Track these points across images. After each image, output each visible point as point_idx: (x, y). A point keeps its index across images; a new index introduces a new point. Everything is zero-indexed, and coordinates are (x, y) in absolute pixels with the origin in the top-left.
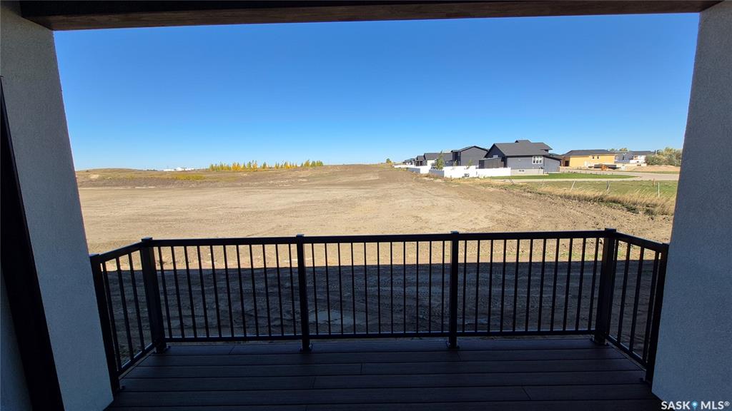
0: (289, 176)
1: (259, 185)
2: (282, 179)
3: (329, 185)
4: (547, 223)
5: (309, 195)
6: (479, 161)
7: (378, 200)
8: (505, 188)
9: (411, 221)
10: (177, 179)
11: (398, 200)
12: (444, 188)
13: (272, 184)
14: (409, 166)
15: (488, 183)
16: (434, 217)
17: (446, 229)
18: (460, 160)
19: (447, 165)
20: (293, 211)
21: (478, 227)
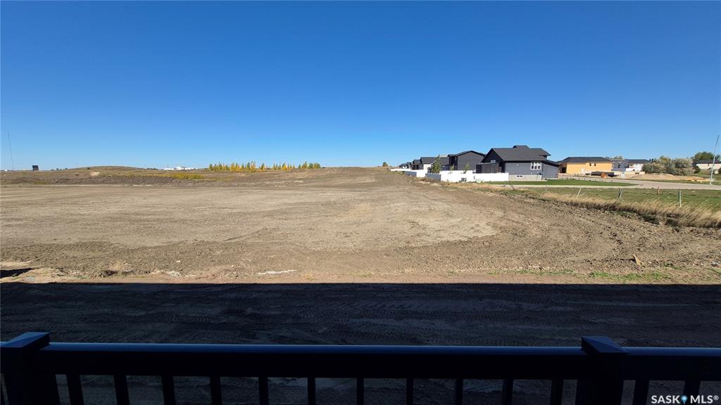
0: (286, 177)
1: (255, 186)
2: (279, 180)
3: (324, 186)
4: (557, 232)
5: (302, 197)
6: (477, 165)
7: (373, 203)
8: (505, 193)
9: (407, 227)
10: (175, 178)
11: (394, 203)
12: (441, 192)
13: (268, 185)
14: (405, 169)
15: (487, 188)
16: (432, 223)
17: (446, 237)
18: (456, 164)
19: (444, 169)
20: (283, 213)
21: (480, 235)
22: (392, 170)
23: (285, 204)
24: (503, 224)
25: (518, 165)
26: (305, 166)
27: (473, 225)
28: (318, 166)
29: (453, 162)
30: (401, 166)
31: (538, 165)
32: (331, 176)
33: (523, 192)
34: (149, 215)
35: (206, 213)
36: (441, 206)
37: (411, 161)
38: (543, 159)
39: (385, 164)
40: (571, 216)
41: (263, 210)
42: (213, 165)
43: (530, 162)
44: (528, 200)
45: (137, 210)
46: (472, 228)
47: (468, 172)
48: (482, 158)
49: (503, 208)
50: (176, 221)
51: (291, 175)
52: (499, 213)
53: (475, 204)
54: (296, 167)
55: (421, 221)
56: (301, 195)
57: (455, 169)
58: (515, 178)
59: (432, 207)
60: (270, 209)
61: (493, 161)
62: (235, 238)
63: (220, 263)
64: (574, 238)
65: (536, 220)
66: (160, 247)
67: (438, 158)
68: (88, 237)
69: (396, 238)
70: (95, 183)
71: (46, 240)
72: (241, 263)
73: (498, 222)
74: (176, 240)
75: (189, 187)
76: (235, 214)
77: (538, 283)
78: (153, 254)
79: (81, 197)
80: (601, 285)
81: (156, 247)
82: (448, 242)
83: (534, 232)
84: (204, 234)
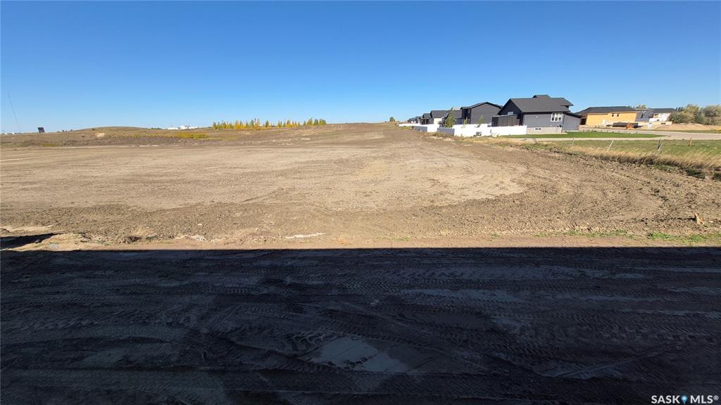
0: (292, 135)
1: (262, 144)
2: (284, 138)
3: (333, 143)
4: (590, 189)
5: (312, 155)
6: (493, 118)
7: (386, 160)
8: (527, 147)
9: (428, 184)
10: (180, 138)
11: (408, 160)
12: (455, 148)
13: (274, 143)
14: (414, 124)
15: (505, 142)
16: (454, 180)
17: (471, 196)
18: (469, 118)
19: (456, 123)
20: (297, 172)
21: (507, 193)
22: (400, 125)
23: (296, 163)
24: (529, 180)
25: (537, 116)
26: (310, 122)
27: (497, 182)
28: (323, 122)
29: (466, 115)
30: (409, 121)
31: (559, 116)
32: (338, 133)
33: (546, 145)
34: (162, 176)
35: (219, 173)
36: (458, 162)
37: (421, 115)
38: (565, 109)
39: (392, 119)
40: (602, 171)
41: (275, 169)
42: (217, 124)
43: (550, 113)
44: (553, 155)
45: (148, 171)
46: (497, 185)
47: (482, 125)
48: (498, 110)
49: (526, 164)
50: (189, 183)
51: (296, 133)
52: (522, 169)
53: (494, 159)
54: (302, 124)
55: (441, 178)
56: (311, 152)
57: (469, 123)
58: (534, 131)
59: (450, 164)
60: (282, 168)
61: (510, 113)
62: (252, 199)
63: (243, 226)
64: (610, 195)
65: (564, 175)
66: (178, 209)
67: (451, 110)
68: (105, 200)
69: (419, 197)
70: (101, 145)
71: (64, 203)
72: (265, 225)
73: (523, 178)
74: (193, 202)
75: (195, 147)
76: (247, 174)
77: (594, 246)
78: (172, 217)
79: (91, 158)
80: (665, 248)
81: (174, 210)
82: (475, 200)
83: (564, 188)
84: (220, 195)
